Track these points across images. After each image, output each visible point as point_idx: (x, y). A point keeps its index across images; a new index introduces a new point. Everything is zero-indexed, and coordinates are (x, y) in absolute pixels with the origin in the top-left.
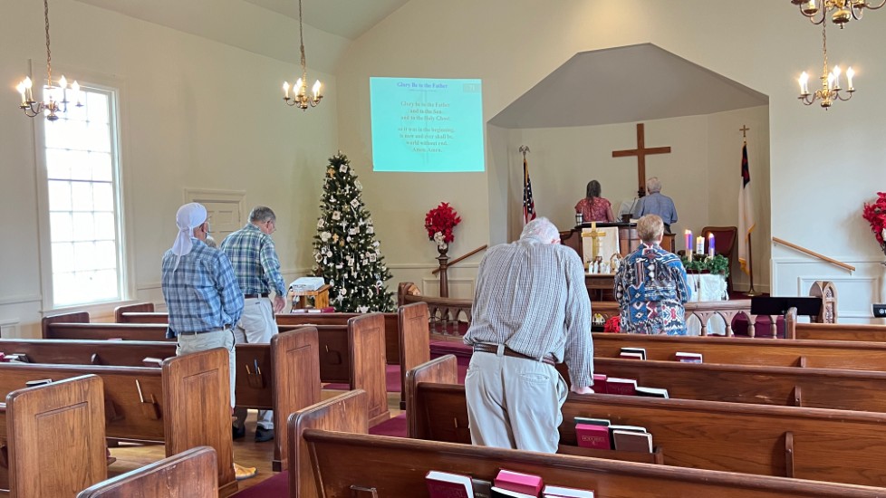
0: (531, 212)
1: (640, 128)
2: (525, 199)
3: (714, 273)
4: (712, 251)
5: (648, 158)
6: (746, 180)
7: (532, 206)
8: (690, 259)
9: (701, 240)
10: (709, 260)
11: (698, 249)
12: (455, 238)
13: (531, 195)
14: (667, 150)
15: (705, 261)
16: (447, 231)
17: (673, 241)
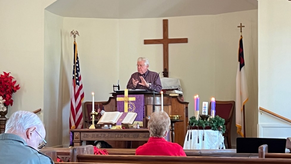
0: (78, 84)
1: (165, 23)
2: (74, 73)
3: (214, 130)
4: (213, 112)
5: (171, 46)
6: (242, 65)
7: (79, 79)
8: (197, 119)
9: (206, 104)
10: (211, 119)
11: (203, 111)
12: (13, 102)
13: (79, 71)
14: (185, 41)
15: (208, 120)
16: (8, 96)
17: (187, 108)
